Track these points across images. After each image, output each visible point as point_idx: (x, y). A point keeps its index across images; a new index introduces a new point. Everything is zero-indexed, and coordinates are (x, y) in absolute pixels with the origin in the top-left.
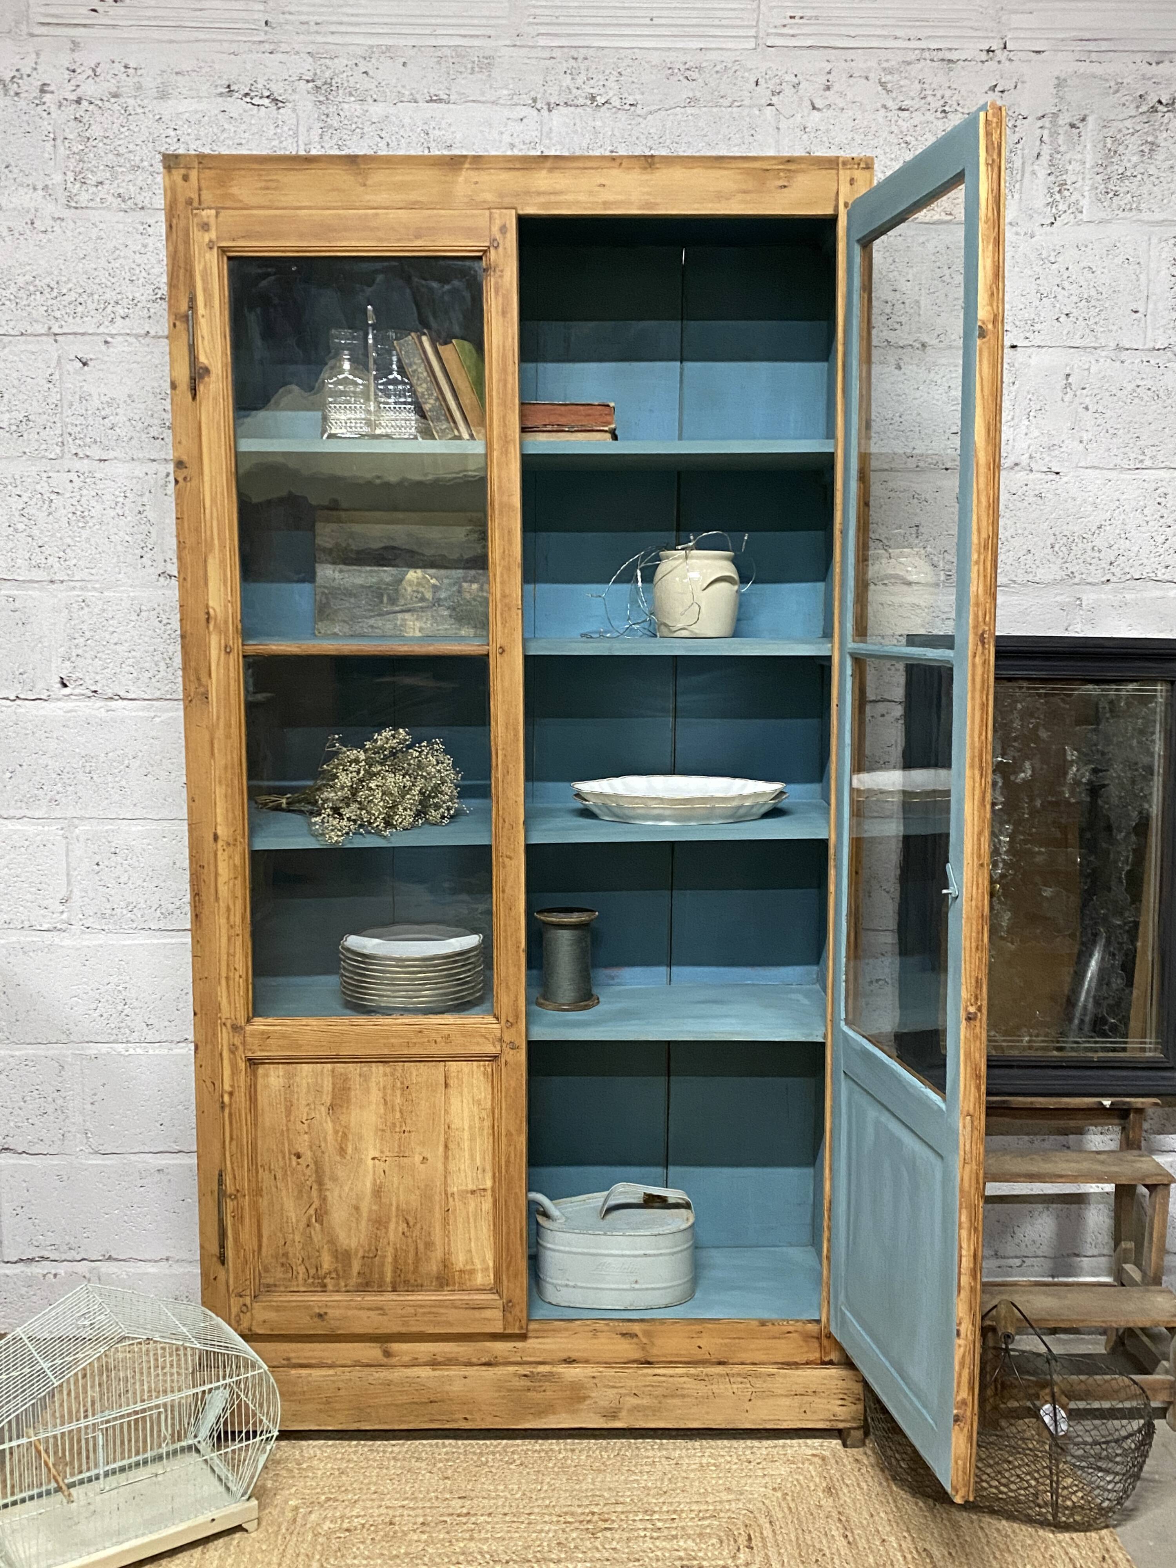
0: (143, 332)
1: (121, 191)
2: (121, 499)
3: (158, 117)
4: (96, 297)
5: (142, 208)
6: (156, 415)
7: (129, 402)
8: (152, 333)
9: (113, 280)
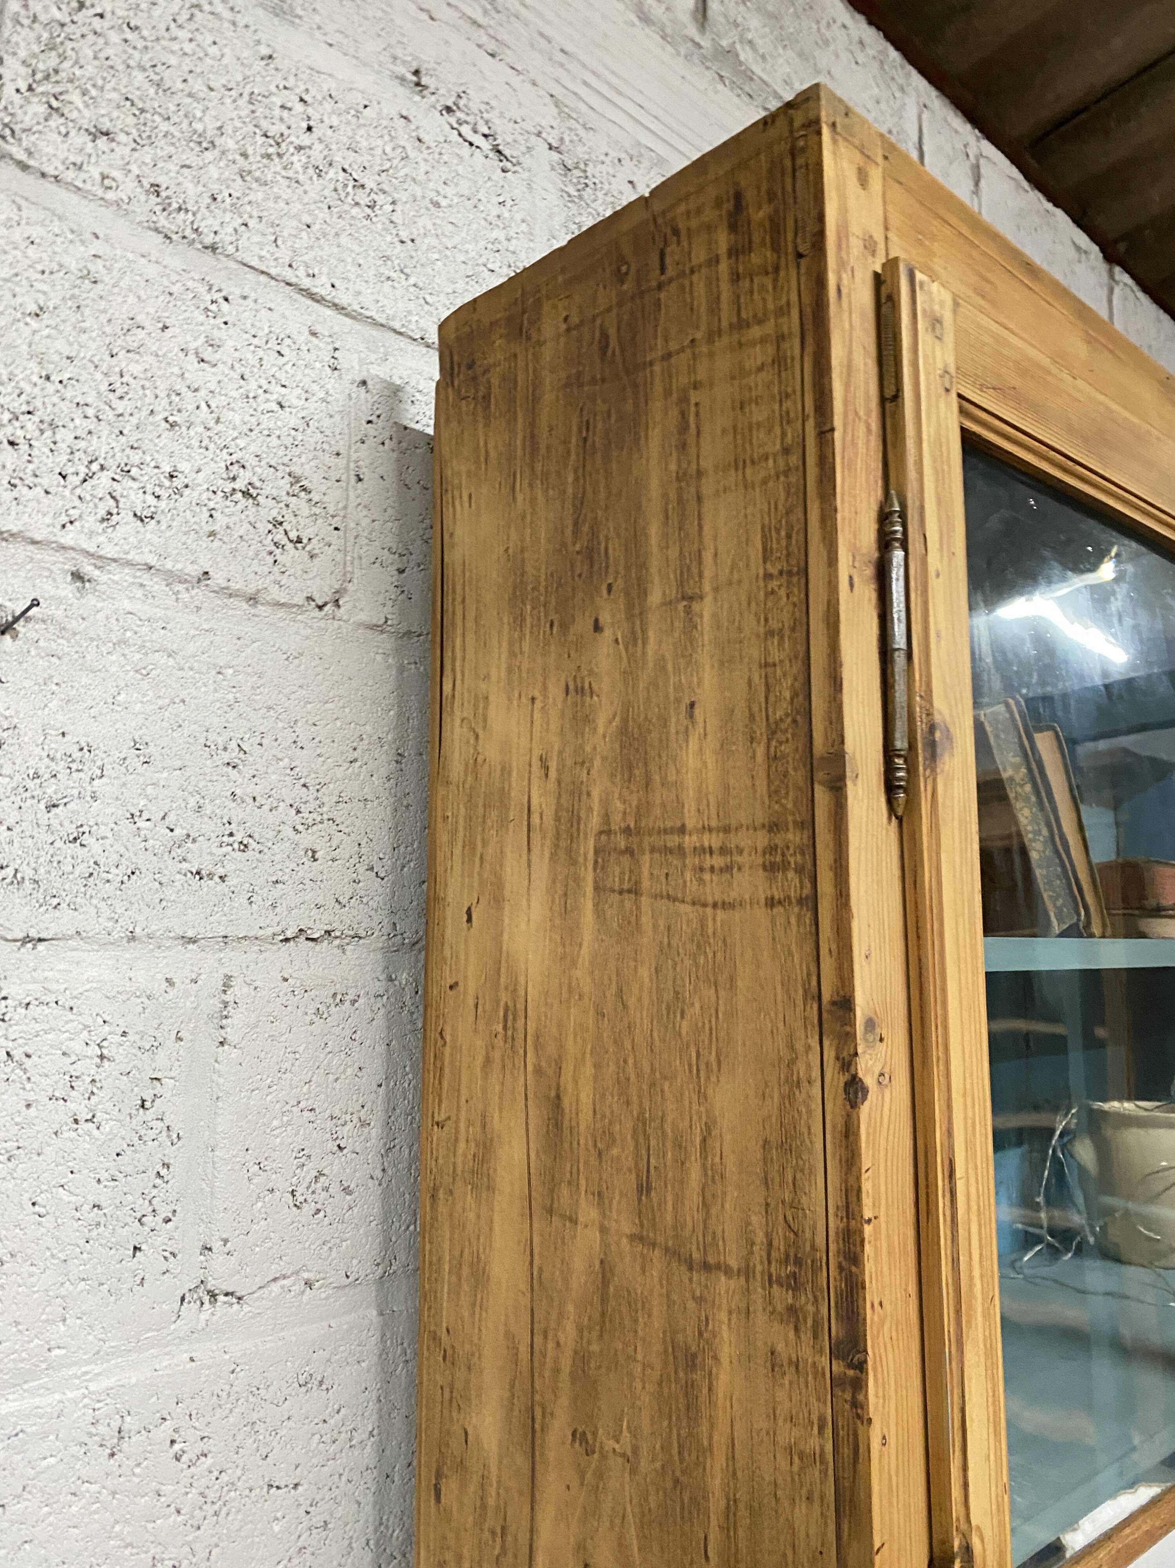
0: (194, 571)
1: (163, 181)
2: (87, 1067)
3: (265, 51)
4: (65, 436)
5: (213, 248)
6: (208, 809)
7: (135, 763)
8: (218, 578)
9: (120, 406)
